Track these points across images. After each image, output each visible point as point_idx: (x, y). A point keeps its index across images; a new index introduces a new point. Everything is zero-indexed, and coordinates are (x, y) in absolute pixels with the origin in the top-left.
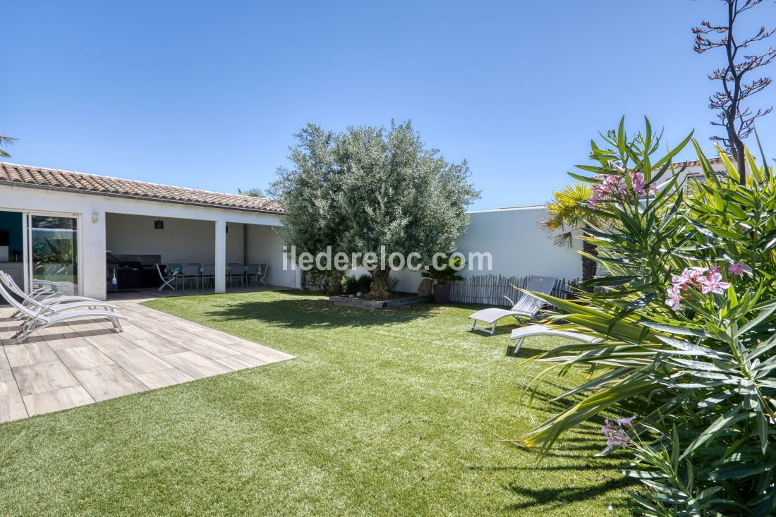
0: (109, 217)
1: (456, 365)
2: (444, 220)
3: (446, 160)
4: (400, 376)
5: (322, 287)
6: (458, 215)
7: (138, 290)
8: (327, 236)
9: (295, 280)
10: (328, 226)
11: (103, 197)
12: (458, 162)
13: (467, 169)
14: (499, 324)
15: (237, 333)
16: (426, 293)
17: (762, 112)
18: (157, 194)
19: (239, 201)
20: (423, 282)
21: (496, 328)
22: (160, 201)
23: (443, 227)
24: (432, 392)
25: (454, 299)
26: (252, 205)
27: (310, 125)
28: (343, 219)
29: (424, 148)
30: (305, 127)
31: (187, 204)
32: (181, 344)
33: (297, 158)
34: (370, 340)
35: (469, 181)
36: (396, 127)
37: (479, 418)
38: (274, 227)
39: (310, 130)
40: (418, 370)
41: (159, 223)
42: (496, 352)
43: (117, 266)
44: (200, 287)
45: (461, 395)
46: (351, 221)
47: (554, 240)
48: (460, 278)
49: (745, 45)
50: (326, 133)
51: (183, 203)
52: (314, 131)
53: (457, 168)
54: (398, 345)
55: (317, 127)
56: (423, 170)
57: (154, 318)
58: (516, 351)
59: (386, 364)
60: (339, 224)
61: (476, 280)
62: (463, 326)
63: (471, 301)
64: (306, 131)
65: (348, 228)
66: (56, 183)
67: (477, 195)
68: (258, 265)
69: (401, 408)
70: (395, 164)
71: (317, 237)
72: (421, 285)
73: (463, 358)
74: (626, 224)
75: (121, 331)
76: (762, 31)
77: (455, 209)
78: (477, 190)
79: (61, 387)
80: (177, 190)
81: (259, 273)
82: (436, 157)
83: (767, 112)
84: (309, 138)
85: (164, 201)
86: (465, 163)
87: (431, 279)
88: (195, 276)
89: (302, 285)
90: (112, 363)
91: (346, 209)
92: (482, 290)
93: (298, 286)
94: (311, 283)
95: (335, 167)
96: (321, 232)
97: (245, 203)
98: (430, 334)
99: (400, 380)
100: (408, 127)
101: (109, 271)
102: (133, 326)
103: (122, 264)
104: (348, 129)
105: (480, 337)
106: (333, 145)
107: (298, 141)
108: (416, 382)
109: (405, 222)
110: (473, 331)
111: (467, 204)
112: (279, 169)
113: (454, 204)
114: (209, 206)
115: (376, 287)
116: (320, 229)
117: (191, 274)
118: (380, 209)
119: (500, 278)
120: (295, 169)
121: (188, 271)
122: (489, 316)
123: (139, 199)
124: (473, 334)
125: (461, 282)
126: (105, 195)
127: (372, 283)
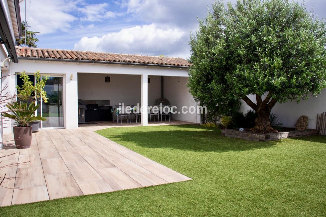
0: (80, 75)
7: (95, 122)
11: (76, 63)
15: (150, 156)
18: (106, 59)
19: (157, 60)
20: (300, 118)
22: (107, 63)
26: (166, 63)
31: (123, 64)
32: (111, 161)
41: (108, 78)
43: (84, 106)
51: (120, 64)
57: (100, 142)
66: (54, 56)
79: (35, 186)
80: (118, 55)
85: (109, 63)
89: (201, 120)
90: (68, 171)
97: (161, 61)
101: (80, 110)
102: (87, 146)
103: (88, 106)
114: (137, 65)
123: (95, 62)
126: (77, 62)
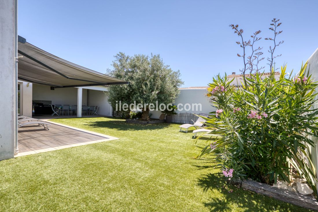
1: (174, 141)
2: (171, 92)
3: (172, 69)
4: (157, 143)
5: (121, 116)
6: (176, 91)
8: (127, 96)
9: (109, 113)
10: (127, 92)
12: (176, 71)
13: (180, 74)
14: (189, 130)
16: (163, 119)
17: (263, 67)
20: (162, 115)
21: (188, 131)
23: (170, 95)
24: (168, 147)
25: (173, 121)
27: (120, 53)
28: (133, 90)
29: (164, 65)
30: (119, 53)
33: (115, 65)
34: (144, 134)
35: (180, 78)
36: (153, 56)
37: (183, 153)
38: (104, 91)
39: (120, 55)
40: (163, 142)
41: (53, 88)
42: (188, 137)
44: (70, 114)
45: (177, 148)
46: (137, 91)
47: (209, 101)
48: (176, 114)
49: (256, 51)
50: (126, 56)
52: (122, 55)
53: (176, 73)
54: (155, 135)
55: (123, 53)
56: (164, 73)
58: (194, 137)
59: (152, 140)
60: (132, 92)
61: (182, 115)
62: (176, 130)
63: (179, 122)
64: (119, 55)
65: (135, 93)
67: (183, 83)
68: (94, 106)
69: (159, 151)
70: (153, 70)
71: (123, 96)
72: (161, 116)
73: (177, 139)
74: (219, 98)
75: (49, 130)
76: (259, 48)
77: (175, 88)
78: (183, 81)
81: (95, 110)
82: (169, 68)
83: (264, 68)
84: (120, 58)
86: (179, 71)
87: (165, 114)
88: (68, 110)
89: (113, 115)
91: (135, 87)
92: (184, 118)
93: (111, 115)
94: (116, 114)
95: (130, 70)
96: (125, 95)
98: (165, 132)
99: (158, 144)
100: (159, 57)
104: (135, 56)
105: (183, 133)
106: (129, 61)
107: (115, 59)
108: (163, 145)
109: (157, 92)
110: (180, 131)
111: (179, 86)
112: (107, 69)
113: (175, 86)
115: (144, 116)
116: (124, 93)
117: (66, 109)
118: (148, 87)
119: (190, 114)
120: (114, 70)
121: (64, 108)
122: (186, 126)
124: (180, 132)
125: (176, 115)
127: (143, 114)
